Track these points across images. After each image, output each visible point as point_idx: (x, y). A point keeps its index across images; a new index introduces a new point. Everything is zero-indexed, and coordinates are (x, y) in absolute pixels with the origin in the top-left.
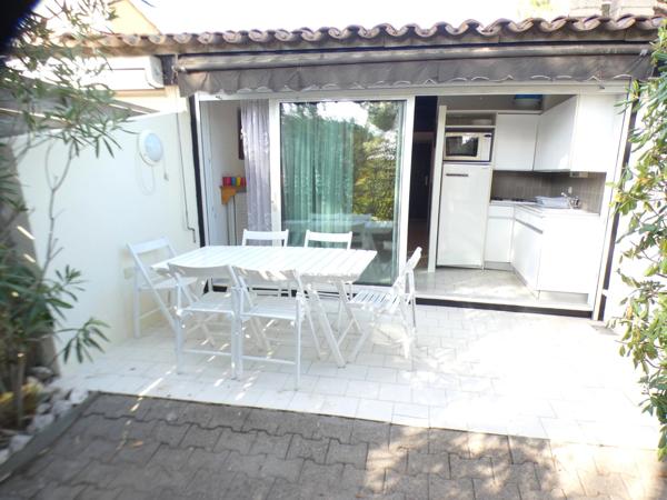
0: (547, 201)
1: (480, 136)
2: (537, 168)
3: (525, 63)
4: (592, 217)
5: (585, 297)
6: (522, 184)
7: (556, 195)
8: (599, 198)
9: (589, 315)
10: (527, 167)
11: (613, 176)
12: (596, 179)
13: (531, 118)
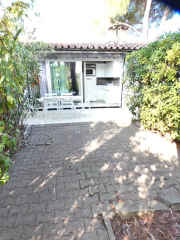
0: (109, 84)
1: (93, 69)
2: (106, 77)
3: (104, 55)
4: (118, 87)
5: (118, 104)
6: (102, 81)
7: (110, 83)
8: (119, 83)
9: (119, 107)
10: (104, 77)
11: (121, 78)
12: (118, 79)
13: (103, 65)
